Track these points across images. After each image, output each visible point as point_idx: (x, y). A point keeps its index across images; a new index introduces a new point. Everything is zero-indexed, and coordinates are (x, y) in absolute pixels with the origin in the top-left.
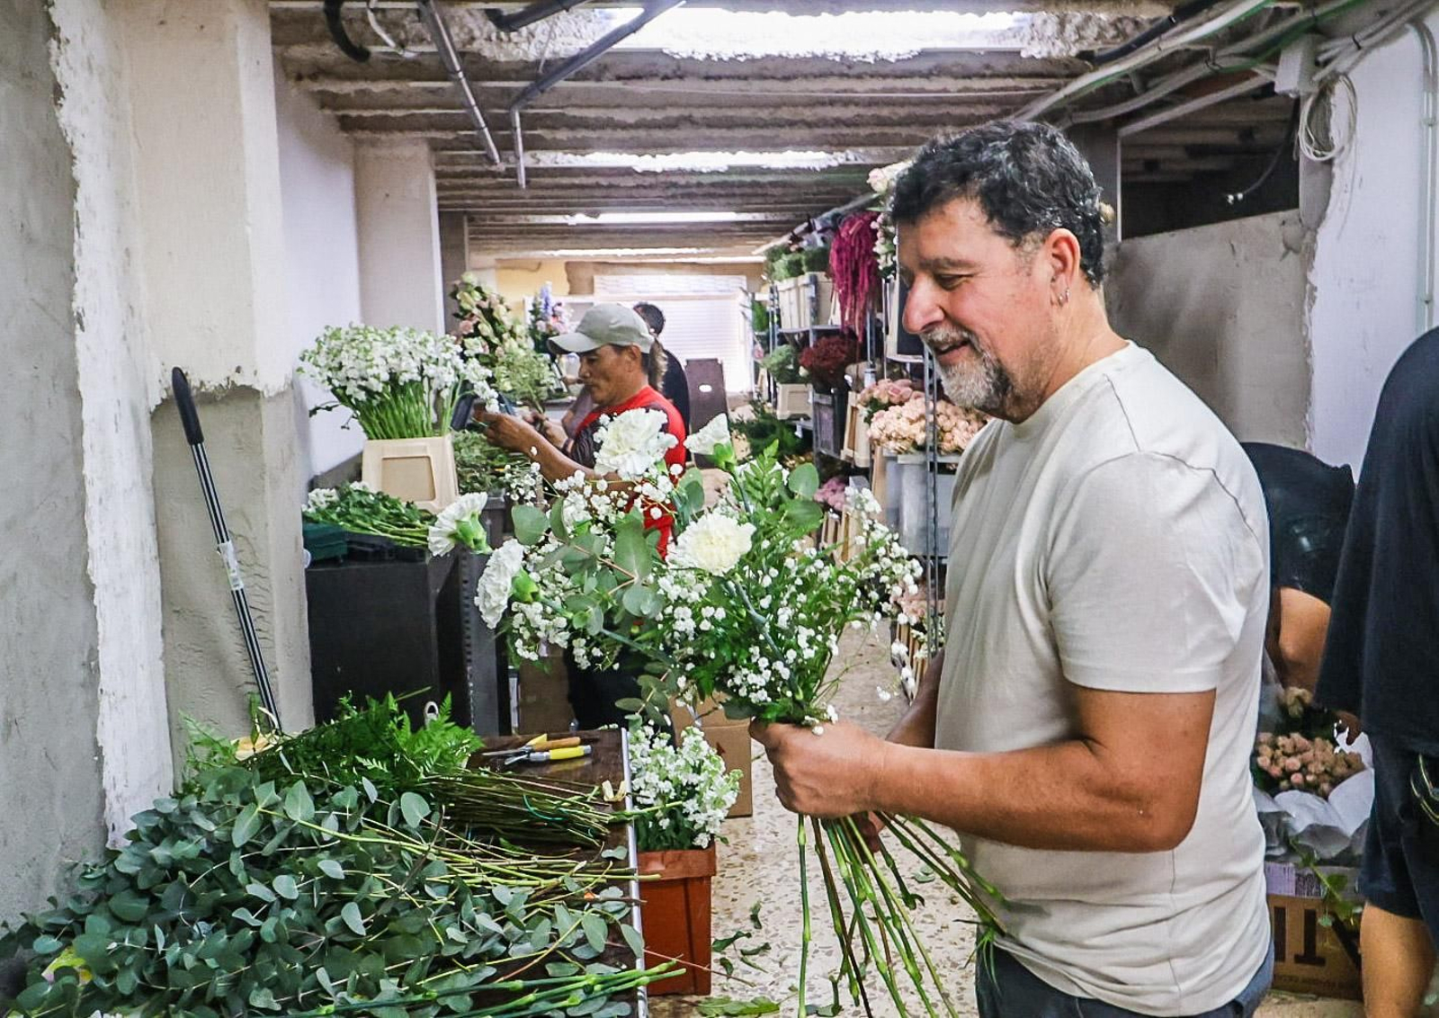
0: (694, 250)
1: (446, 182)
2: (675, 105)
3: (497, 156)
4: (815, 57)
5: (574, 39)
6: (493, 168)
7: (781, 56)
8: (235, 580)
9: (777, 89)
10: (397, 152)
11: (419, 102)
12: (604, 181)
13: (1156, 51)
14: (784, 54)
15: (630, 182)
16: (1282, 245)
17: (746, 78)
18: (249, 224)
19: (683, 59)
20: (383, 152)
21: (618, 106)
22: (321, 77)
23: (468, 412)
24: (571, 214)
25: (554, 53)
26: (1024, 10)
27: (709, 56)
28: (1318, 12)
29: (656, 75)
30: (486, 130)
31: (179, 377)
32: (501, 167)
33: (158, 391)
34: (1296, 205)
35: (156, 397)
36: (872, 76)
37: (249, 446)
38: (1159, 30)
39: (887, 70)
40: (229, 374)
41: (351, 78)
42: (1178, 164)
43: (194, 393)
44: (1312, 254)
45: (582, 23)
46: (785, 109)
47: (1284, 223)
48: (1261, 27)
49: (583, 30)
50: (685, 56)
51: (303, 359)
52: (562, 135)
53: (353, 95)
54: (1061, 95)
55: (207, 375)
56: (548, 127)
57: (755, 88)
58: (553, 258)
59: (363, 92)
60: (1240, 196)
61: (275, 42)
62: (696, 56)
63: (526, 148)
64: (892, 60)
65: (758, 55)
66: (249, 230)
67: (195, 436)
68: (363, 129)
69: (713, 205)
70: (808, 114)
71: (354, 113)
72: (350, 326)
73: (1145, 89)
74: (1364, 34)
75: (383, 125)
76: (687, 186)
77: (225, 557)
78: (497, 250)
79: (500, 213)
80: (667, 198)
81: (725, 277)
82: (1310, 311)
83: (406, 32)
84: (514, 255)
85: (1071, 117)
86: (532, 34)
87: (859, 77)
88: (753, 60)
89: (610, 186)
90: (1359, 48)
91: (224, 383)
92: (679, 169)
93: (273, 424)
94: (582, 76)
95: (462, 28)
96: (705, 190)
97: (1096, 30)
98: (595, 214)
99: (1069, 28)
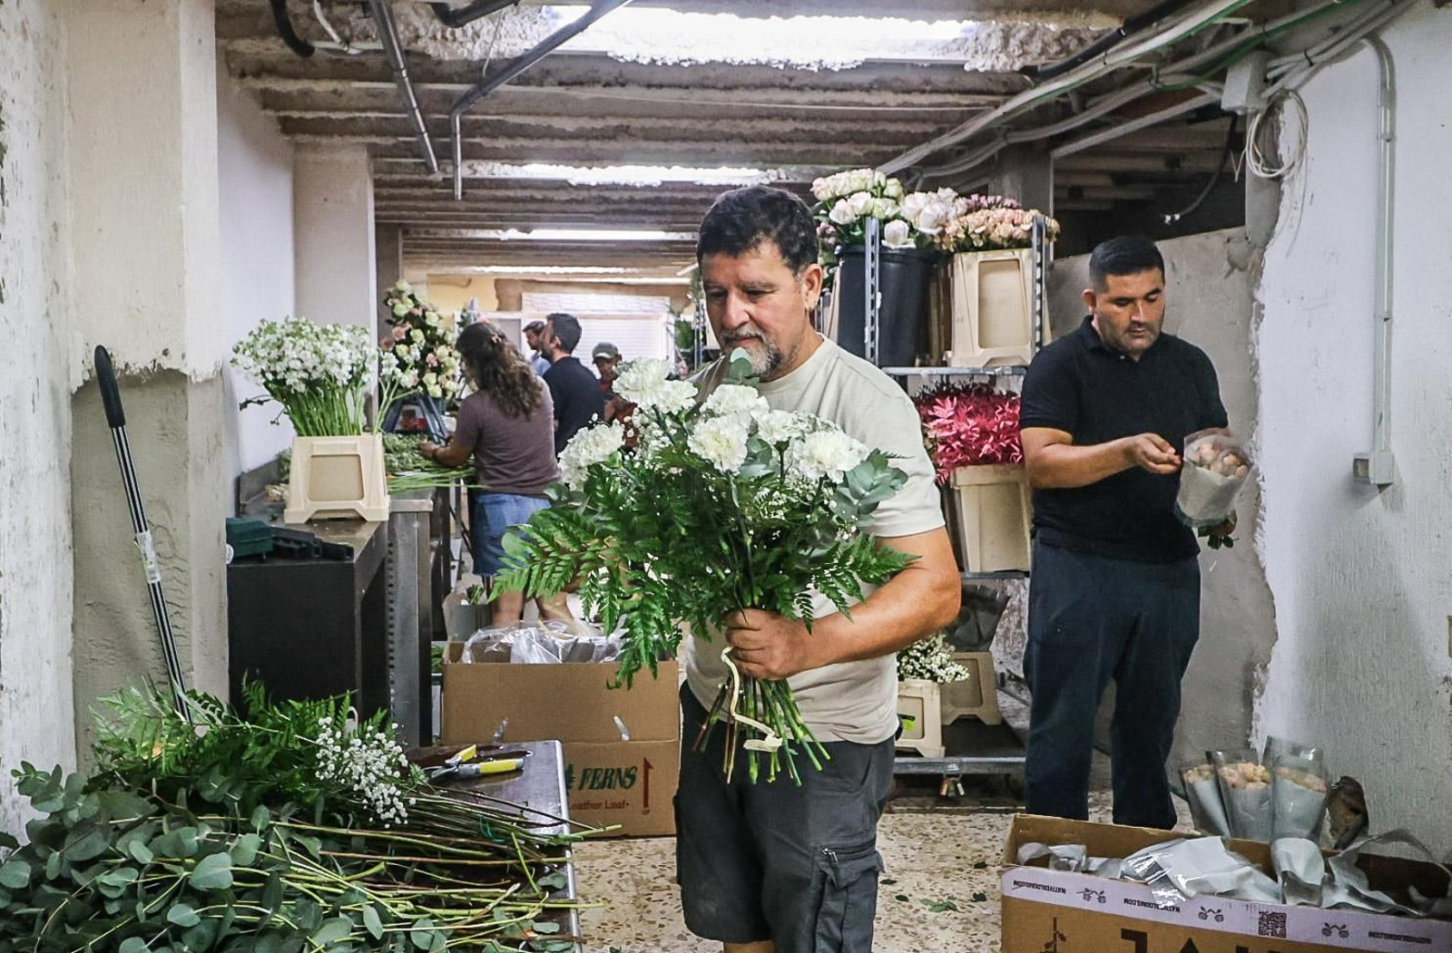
0: (621, 270)
1: (385, 192)
2: (615, 115)
3: (435, 164)
4: (759, 65)
5: (519, 41)
6: (431, 177)
7: (725, 62)
8: (152, 572)
9: (718, 98)
10: (337, 156)
11: (361, 105)
12: (538, 195)
13: (1101, 66)
14: (729, 61)
15: (563, 196)
16: (1226, 263)
17: (687, 87)
18: (184, 203)
19: (627, 62)
20: (325, 157)
21: (557, 114)
22: (264, 75)
23: (397, 418)
24: (504, 229)
25: (498, 53)
26: (974, 18)
27: (654, 61)
28: (1269, 28)
29: (599, 82)
30: (426, 135)
31: (102, 357)
32: (438, 176)
33: (80, 372)
34: (1243, 223)
35: (78, 379)
36: (813, 88)
37: (173, 433)
38: (1105, 44)
39: (829, 81)
40: (155, 356)
41: (296, 76)
42: (1102, 192)
43: (118, 375)
44: (1259, 271)
45: (527, 24)
46: (724, 121)
47: (1228, 241)
48: (1205, 45)
49: (528, 32)
50: (629, 59)
51: (236, 351)
52: (502, 143)
53: (295, 94)
54: (1000, 112)
55: (132, 356)
56: (487, 136)
57: (696, 97)
58: (483, 275)
59: (305, 93)
60: (1177, 217)
61: (218, 35)
62: (640, 60)
63: (463, 158)
64: (836, 69)
65: (702, 61)
66: (183, 208)
67: (116, 419)
68: (304, 132)
69: (643, 222)
70: (745, 127)
71: (295, 114)
72: (286, 320)
73: (1083, 108)
74: (1316, 50)
75: (323, 128)
76: (620, 201)
77: (142, 548)
78: (430, 265)
79: (432, 226)
80: (598, 213)
81: (650, 298)
82: (1257, 329)
83: (351, 29)
84: (445, 270)
85: (1005, 137)
86: (477, 35)
87: (800, 89)
88: (696, 66)
89: (543, 201)
90: (1311, 64)
91: (150, 366)
92: (614, 184)
93: (199, 412)
94: (524, 81)
95: (408, 25)
96: (636, 207)
97: (1040, 45)
98: (527, 230)
99: (1013, 42)
